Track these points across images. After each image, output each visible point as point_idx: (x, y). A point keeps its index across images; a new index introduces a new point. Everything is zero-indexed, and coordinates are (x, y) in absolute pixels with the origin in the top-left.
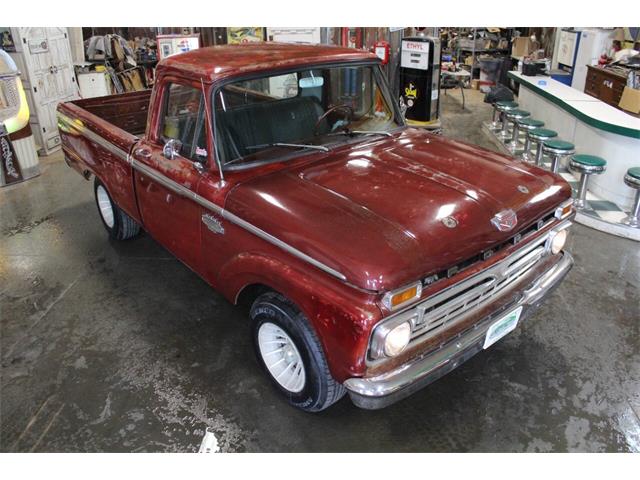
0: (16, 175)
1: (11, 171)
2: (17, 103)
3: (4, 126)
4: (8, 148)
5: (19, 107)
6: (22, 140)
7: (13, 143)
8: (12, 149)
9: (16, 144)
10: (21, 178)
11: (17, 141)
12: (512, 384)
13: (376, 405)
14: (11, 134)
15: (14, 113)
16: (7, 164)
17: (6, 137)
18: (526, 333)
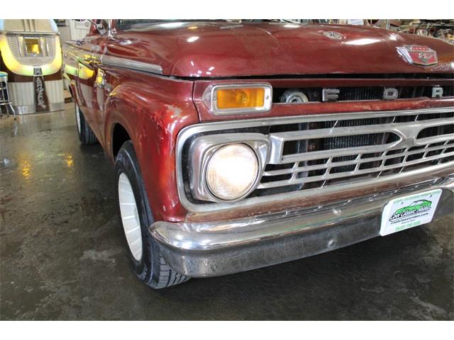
0: (44, 107)
1: (41, 103)
2: (53, 54)
3: (41, 69)
4: (41, 85)
5: (54, 57)
6: (53, 82)
7: (46, 83)
8: (44, 87)
9: (47, 83)
10: (47, 110)
11: (49, 82)
12: (424, 304)
13: (204, 268)
14: (44, 76)
15: (49, 61)
16: (39, 97)
17: (40, 77)
18: (449, 253)
